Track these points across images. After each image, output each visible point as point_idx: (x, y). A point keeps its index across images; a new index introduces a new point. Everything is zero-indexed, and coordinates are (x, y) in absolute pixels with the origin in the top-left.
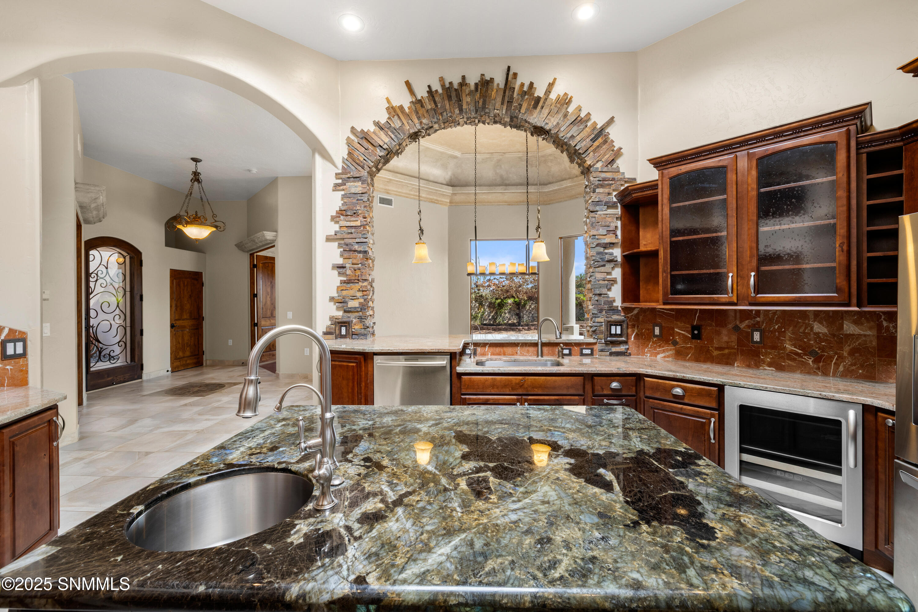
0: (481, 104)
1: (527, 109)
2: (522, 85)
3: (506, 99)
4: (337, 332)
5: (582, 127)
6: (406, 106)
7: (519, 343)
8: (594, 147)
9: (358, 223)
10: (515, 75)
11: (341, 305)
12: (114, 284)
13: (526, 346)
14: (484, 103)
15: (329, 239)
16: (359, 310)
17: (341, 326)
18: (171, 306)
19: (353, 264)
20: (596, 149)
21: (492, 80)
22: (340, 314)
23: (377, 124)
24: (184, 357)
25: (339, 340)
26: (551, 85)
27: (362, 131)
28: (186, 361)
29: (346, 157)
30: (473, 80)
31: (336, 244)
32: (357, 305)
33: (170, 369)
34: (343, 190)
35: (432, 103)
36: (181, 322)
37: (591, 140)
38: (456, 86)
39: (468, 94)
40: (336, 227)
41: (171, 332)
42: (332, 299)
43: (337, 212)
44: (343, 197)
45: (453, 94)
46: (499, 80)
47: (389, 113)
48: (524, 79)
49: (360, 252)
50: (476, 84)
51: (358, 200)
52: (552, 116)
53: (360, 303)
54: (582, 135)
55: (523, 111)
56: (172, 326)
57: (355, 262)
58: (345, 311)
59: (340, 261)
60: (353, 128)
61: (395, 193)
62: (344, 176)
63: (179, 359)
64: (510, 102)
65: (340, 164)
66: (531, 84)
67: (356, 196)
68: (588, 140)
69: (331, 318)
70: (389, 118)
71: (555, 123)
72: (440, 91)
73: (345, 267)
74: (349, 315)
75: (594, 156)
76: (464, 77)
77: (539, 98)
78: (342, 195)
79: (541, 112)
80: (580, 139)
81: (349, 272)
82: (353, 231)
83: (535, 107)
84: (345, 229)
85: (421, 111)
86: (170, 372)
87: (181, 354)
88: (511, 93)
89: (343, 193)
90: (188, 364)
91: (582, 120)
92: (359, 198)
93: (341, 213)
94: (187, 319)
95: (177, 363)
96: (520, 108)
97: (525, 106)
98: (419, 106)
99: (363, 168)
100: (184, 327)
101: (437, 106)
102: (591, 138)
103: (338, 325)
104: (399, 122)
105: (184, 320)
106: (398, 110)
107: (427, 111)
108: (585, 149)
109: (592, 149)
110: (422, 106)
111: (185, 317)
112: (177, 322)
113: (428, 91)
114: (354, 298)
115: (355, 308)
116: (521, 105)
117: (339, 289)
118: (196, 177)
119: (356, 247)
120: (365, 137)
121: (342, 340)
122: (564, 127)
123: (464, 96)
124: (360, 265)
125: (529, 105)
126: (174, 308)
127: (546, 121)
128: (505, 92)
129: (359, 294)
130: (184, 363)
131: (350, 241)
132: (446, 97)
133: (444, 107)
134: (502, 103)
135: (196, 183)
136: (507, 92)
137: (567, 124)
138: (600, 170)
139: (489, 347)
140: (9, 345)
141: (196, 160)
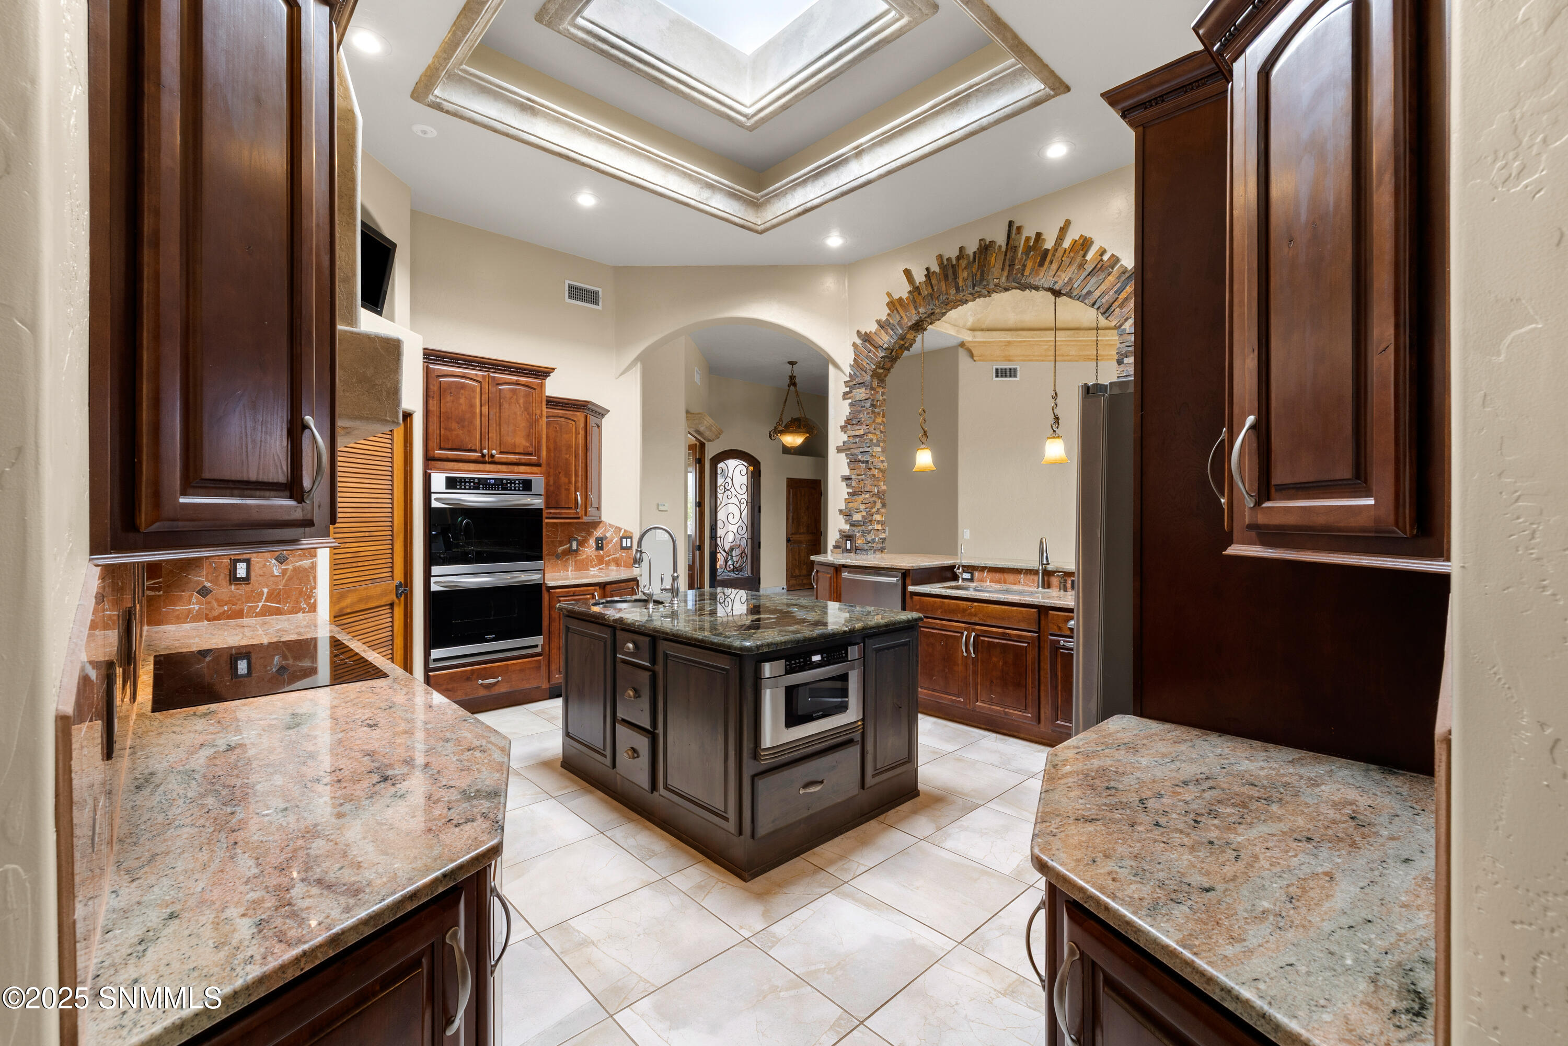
0: (978, 276)
1: (1032, 269)
2: (1028, 239)
3: (1007, 263)
4: (844, 546)
5: (1102, 276)
6: (905, 295)
7: (1022, 570)
8: (1120, 301)
9: (862, 432)
10: (1019, 229)
11: (847, 518)
12: (738, 495)
13: (1031, 574)
14: (982, 275)
15: (839, 450)
16: (862, 523)
17: (847, 540)
18: (787, 519)
19: (858, 475)
20: (1123, 303)
21: (992, 242)
22: (847, 527)
23: (878, 322)
24: (800, 576)
25: (845, 554)
26: (1063, 230)
27: (866, 333)
28: (802, 580)
29: (852, 363)
30: (972, 247)
31: (844, 454)
32: (860, 519)
33: (785, 587)
34: (850, 398)
35: (929, 287)
36: (798, 536)
37: (1116, 292)
38: (954, 262)
39: (965, 268)
40: (845, 438)
41: (787, 546)
42: (841, 511)
43: (846, 423)
44: (850, 405)
45: (950, 272)
46: (1001, 240)
47: (890, 309)
48: (1029, 232)
49: (863, 462)
50: (975, 253)
51: (862, 407)
52: (1062, 270)
53: (863, 517)
54: (1103, 287)
55: (1027, 273)
56: (788, 540)
57: (859, 473)
58: (852, 525)
59: (847, 472)
60: (858, 331)
61: (1021, 358)
62: (851, 384)
63: (795, 577)
64: (1011, 266)
65: (848, 370)
66: (1039, 235)
67: (860, 403)
68: (1111, 293)
69: (840, 531)
70: (889, 315)
71: (1066, 279)
72: (937, 270)
73: (851, 479)
74: (854, 528)
75: (1122, 313)
76: (961, 249)
77: (1047, 251)
78: (850, 404)
79: (1049, 268)
80: (1099, 294)
81: (854, 484)
82: (857, 440)
83: (1041, 264)
84: (851, 439)
85: (919, 300)
86: (785, 590)
87: (797, 571)
88: (1012, 254)
89: (850, 401)
90: (804, 584)
91: (1104, 267)
92: (863, 405)
93: (848, 422)
94: (804, 533)
95: (793, 582)
96: (1024, 270)
97: (1029, 264)
98: (916, 294)
99: (866, 372)
100: (800, 542)
101: (933, 290)
102: (1115, 288)
103: (845, 539)
104: (897, 316)
105: (800, 534)
106: (897, 304)
107: (924, 299)
108: (1107, 307)
109: (1116, 304)
110: (920, 294)
111: (802, 531)
112: (794, 536)
113: (925, 275)
114: (858, 511)
115: (859, 521)
116: (1024, 266)
117: (847, 502)
118: (792, 381)
119: (860, 457)
120: (866, 338)
121: (848, 554)
122: (1079, 282)
123: (960, 271)
124: (863, 476)
125: (1035, 263)
126: (791, 521)
127: (1055, 279)
128: (1006, 255)
129: (862, 507)
130: (801, 582)
131: (856, 451)
132: (942, 276)
133: (940, 289)
134: (1003, 270)
135: (792, 388)
136: (1008, 253)
137: (1082, 278)
138: (1127, 332)
139: (988, 571)
140: (624, 540)
141: (792, 363)
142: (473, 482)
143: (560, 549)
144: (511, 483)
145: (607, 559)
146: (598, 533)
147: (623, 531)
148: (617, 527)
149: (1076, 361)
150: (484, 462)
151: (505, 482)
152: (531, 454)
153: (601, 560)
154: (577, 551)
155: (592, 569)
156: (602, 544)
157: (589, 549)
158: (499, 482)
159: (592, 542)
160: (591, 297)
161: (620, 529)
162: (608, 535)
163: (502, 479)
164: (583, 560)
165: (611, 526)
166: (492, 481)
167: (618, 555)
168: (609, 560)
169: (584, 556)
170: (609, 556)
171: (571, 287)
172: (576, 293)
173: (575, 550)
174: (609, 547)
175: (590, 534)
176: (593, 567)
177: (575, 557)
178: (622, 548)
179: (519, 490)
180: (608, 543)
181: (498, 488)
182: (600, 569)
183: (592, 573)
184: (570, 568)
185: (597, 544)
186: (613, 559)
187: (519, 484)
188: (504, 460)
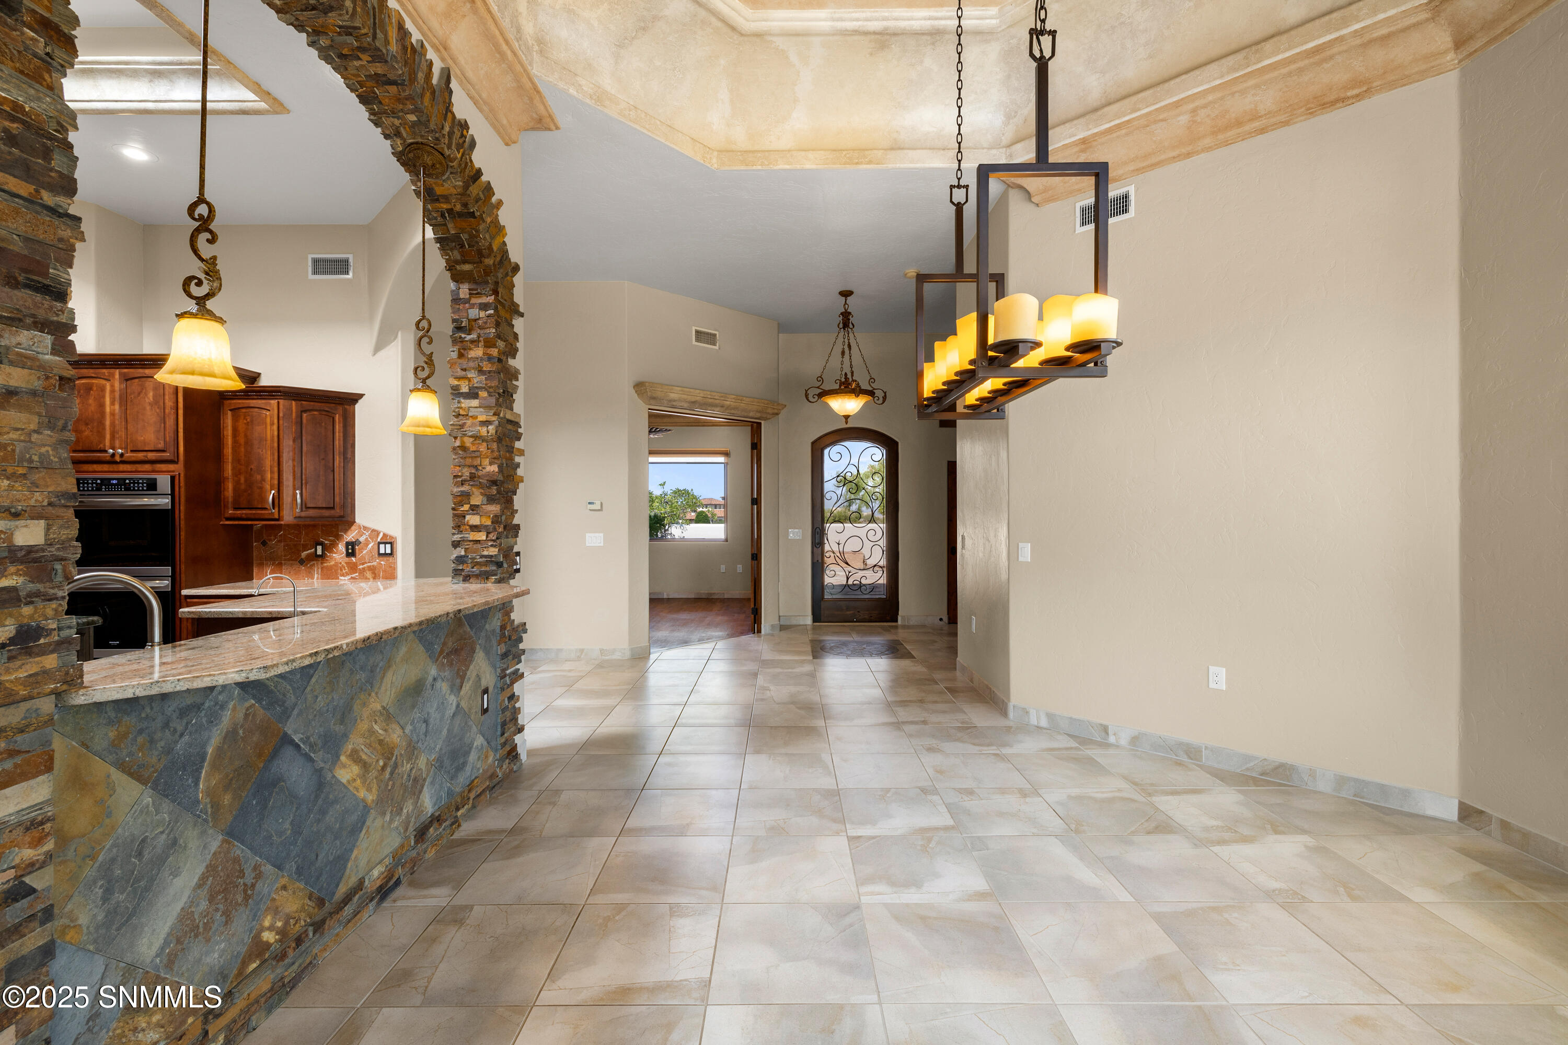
18: (949, 519)
140: (382, 546)
141: (846, 294)
142: (96, 483)
143: (304, 554)
144: (134, 483)
145: (361, 567)
146: (350, 536)
147: (381, 535)
148: (373, 531)
149: (1286, 123)
150: (116, 463)
151: (127, 481)
152: (163, 451)
153: (353, 568)
154: (323, 556)
155: (342, 578)
156: (353, 549)
157: (339, 555)
158: (121, 482)
159: (341, 547)
160: (341, 266)
161: (378, 533)
162: (362, 539)
163: (125, 479)
164: (331, 567)
165: (365, 528)
166: (115, 482)
167: (375, 564)
168: (364, 568)
169: (332, 563)
170: (363, 564)
171: (316, 262)
172: (321, 266)
173: (319, 556)
174: (363, 553)
175: (338, 537)
176: (343, 575)
177: (322, 563)
178: (380, 555)
179: (143, 490)
180: (361, 550)
181: (121, 488)
182: (352, 578)
183: (342, 582)
184: (316, 576)
185: (347, 549)
186: (369, 567)
187: (142, 483)
188: (133, 459)
